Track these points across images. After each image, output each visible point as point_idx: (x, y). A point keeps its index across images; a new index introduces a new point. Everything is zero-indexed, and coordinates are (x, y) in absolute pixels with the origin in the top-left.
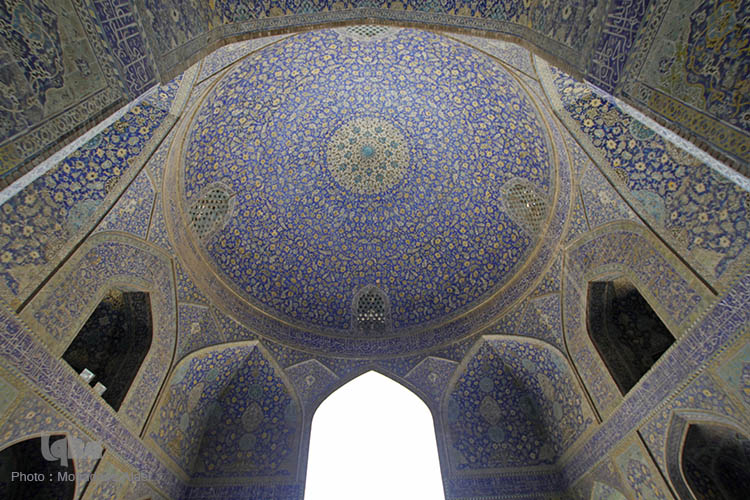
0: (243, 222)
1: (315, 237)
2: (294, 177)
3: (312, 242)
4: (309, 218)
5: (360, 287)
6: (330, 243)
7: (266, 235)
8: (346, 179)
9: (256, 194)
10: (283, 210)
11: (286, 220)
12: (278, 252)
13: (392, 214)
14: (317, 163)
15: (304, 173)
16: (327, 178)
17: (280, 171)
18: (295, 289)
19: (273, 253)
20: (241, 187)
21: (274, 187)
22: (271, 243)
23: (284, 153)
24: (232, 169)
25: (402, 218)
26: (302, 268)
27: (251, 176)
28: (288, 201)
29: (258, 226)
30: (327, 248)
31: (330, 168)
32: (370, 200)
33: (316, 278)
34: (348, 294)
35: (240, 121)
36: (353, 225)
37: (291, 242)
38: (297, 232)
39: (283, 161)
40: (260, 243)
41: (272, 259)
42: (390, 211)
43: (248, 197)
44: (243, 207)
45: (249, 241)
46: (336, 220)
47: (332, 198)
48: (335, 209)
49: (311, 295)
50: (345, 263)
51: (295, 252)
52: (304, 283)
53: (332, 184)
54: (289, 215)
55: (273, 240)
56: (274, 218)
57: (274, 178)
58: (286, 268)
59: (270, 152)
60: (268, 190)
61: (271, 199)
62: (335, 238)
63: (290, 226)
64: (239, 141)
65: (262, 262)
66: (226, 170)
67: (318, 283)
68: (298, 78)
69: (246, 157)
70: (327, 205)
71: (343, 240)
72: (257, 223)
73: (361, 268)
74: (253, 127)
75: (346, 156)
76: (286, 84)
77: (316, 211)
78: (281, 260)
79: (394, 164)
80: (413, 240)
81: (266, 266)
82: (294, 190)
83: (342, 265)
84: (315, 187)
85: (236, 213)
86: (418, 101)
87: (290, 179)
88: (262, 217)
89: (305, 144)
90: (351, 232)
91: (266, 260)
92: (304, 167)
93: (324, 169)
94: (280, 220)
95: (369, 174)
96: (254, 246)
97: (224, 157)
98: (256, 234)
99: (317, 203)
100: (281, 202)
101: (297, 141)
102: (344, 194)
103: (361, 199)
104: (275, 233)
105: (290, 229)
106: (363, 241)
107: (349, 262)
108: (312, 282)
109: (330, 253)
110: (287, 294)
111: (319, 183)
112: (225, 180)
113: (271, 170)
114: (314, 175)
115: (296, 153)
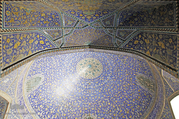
0: (101, 114)
1: (115, 89)
2: (92, 90)
3: (116, 91)
4: (108, 89)
6: (118, 85)
7: (109, 107)
8: (97, 74)
9: (93, 106)
10: (102, 98)
11: (106, 98)
12: (116, 105)
14: (90, 82)
15: (92, 87)
16: (96, 80)
17: (88, 95)
18: (132, 106)
19: (116, 108)
20: (88, 111)
21: (93, 98)
22: (112, 107)
23: (82, 93)
24: (81, 112)
26: (125, 99)
27: (86, 106)
28: (99, 95)
29: (104, 109)
30: (120, 87)
31: (93, 78)
32: (105, 68)
33: (130, 96)
36: (113, 76)
37: (114, 99)
38: (111, 95)
39: (85, 94)
40: (110, 111)
41: (118, 109)
43: (93, 109)
44: (95, 112)
45: (108, 115)
46: (110, 80)
47: (103, 80)
48: (106, 80)
50: (126, 83)
51: (118, 99)
52: (131, 101)
53: (98, 79)
54: (105, 96)
55: (111, 105)
56: (104, 102)
57: (90, 98)
58: (123, 105)
59: (80, 97)
60: (93, 101)
61: (97, 101)
62: (117, 83)
63: (109, 97)
64: (72, 108)
65: (117, 114)
66: (80, 115)
69: (79, 106)
70: (105, 82)
71: (118, 80)
72: (103, 109)
73: (129, 78)
74: (69, 103)
75: (90, 73)
77: (106, 86)
78: (119, 106)
81: (119, 113)
82: (96, 92)
84: (98, 84)
85: (96, 116)
87: (92, 92)
88: (102, 106)
89: (82, 86)
90: (115, 77)
91: (117, 112)
92: (90, 87)
93: (93, 80)
94: (105, 99)
95: (97, 67)
96: (110, 114)
97: (75, 115)
98: (107, 111)
99: (103, 85)
100: (99, 97)
101: (80, 88)
102: (102, 75)
103: (104, 71)
104: (109, 104)
105: (110, 97)
106: (119, 74)
107: (126, 81)
108: (131, 98)
109: (122, 86)
110: (133, 111)
111: (97, 83)
112: (83, 116)
113: (87, 98)
114: (94, 84)
115: (84, 89)
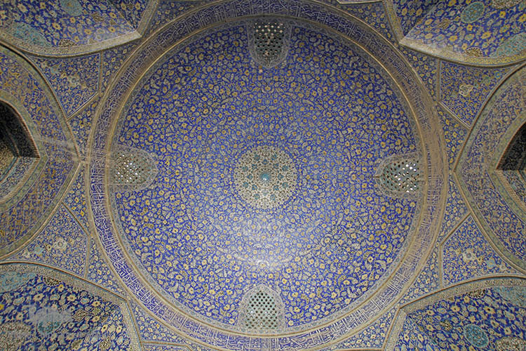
0: (374, 150)
1: (314, 118)
2: (324, 172)
3: (318, 114)
4: (317, 135)
5: (279, 66)
6: (302, 109)
7: (358, 132)
8: (283, 158)
9: (357, 169)
10: (339, 147)
11: (338, 139)
12: (351, 113)
13: (247, 130)
14: (304, 177)
15: (316, 172)
16: (298, 163)
17: (334, 181)
18: (343, 75)
19: (356, 114)
20: (368, 181)
21: (341, 169)
22: (355, 123)
23: (329, 195)
24: (371, 199)
25: (239, 127)
26: (332, 93)
27: (358, 186)
28: (333, 154)
29: (362, 142)
30: (305, 105)
31: (295, 170)
32: (265, 142)
33: (320, 81)
34: (291, 62)
35: (355, 237)
36: (281, 122)
37: (337, 118)
38: (330, 126)
39: (330, 188)
40: (365, 127)
41: (358, 109)
42: (249, 133)
43: (365, 169)
44: (371, 163)
45: (374, 132)
46: (295, 129)
47: (296, 146)
48: (295, 137)
49: (328, 65)
50: (291, 90)
51: (335, 109)
52: (333, 79)
53: (295, 157)
54: (334, 142)
55: (352, 125)
56: (347, 144)
57: (340, 177)
58: (346, 97)
59: (338, 200)
60: (347, 169)
61: (346, 160)
62: (298, 113)
63: (335, 132)
64: (360, 220)
65: (368, 110)
66: (376, 200)
67: (319, 75)
68: (309, 256)
69: (358, 203)
70: (301, 142)
71: (291, 110)
72: (363, 145)
73: (276, 85)
74: (347, 226)
75: (282, 177)
76: (318, 253)
77: (311, 139)
78: (350, 106)
79: (246, 169)
80: (228, 110)
81: (366, 105)
82: (326, 161)
83: (294, 89)
84: (308, 158)
85: (378, 161)
86: (229, 228)
87: (328, 171)
88: (358, 148)
89: (312, 196)
90: (283, 116)
91: (364, 111)
92: (315, 177)
93: (300, 170)
94: (342, 140)
95: (265, 160)
96: (372, 127)
97: (375, 213)
98: (366, 136)
99: (309, 145)
100: (339, 155)
101: (317, 201)
102: (286, 148)
103: (272, 142)
104: (350, 131)
105: (336, 130)
106: (273, 108)
107: (288, 91)
108: (325, 78)
109: (304, 101)
110: (352, 74)
111: (305, 160)
112: (379, 193)
113: (341, 184)
114: (309, 168)
115: (320, 191)
